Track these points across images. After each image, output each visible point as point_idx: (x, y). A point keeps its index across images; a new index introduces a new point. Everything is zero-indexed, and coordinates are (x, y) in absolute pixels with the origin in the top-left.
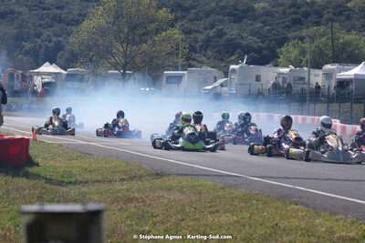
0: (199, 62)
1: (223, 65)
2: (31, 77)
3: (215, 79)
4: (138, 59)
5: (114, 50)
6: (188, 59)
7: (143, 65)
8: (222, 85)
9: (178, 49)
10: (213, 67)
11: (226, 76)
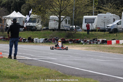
0: (105, 10)
1: (119, 11)
2: (5, 20)
3: (114, 20)
4: (68, 9)
5: (54, 3)
6: (98, 8)
7: (71, 12)
8: (118, 24)
9: (92, 3)
10: (113, 13)
11: (121, 19)
